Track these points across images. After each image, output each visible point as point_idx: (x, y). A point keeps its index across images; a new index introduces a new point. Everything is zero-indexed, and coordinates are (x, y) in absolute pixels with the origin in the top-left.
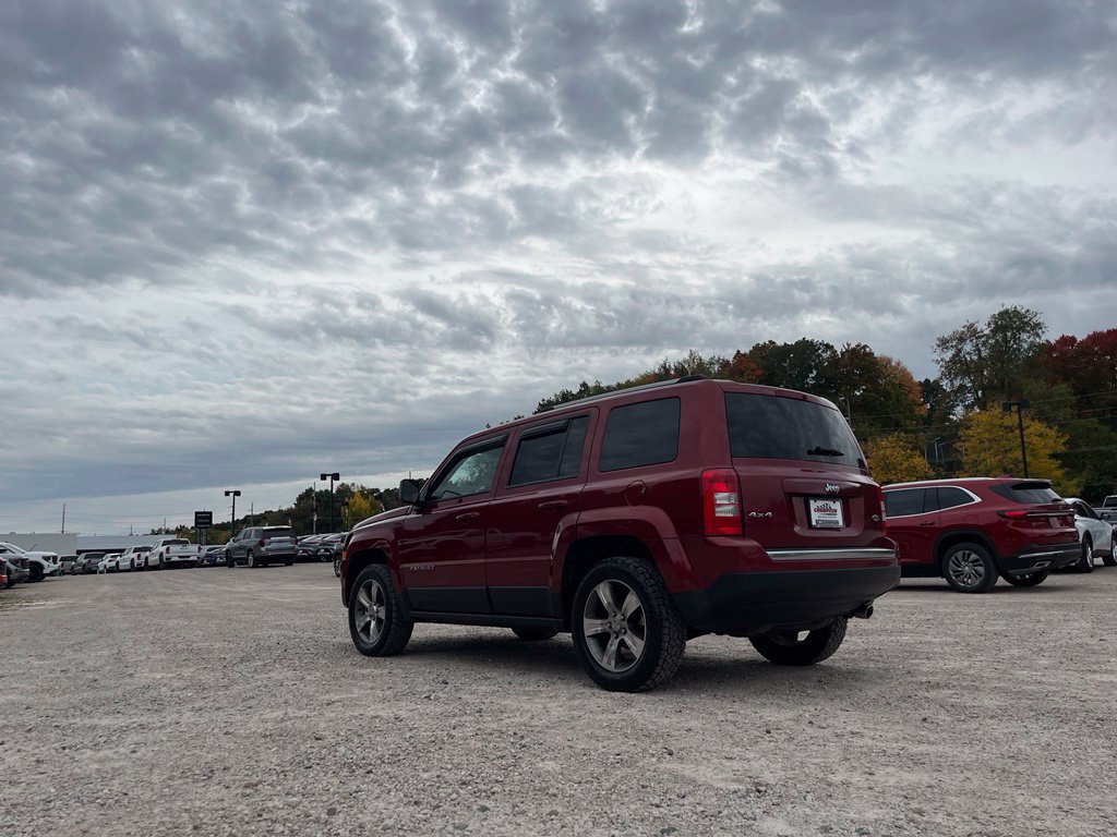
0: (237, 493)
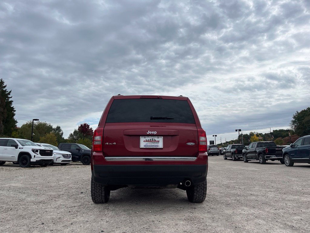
0: (216, 136)
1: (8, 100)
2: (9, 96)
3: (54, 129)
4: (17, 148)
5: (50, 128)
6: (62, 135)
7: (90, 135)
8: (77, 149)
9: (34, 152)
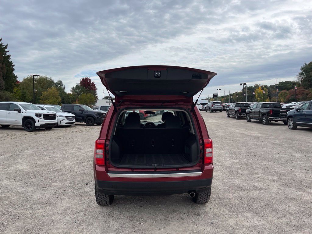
1: (5, 54)
2: (6, 50)
3: (55, 83)
4: (20, 112)
5: (51, 83)
6: (64, 90)
7: (92, 89)
8: (80, 110)
9: (37, 116)
